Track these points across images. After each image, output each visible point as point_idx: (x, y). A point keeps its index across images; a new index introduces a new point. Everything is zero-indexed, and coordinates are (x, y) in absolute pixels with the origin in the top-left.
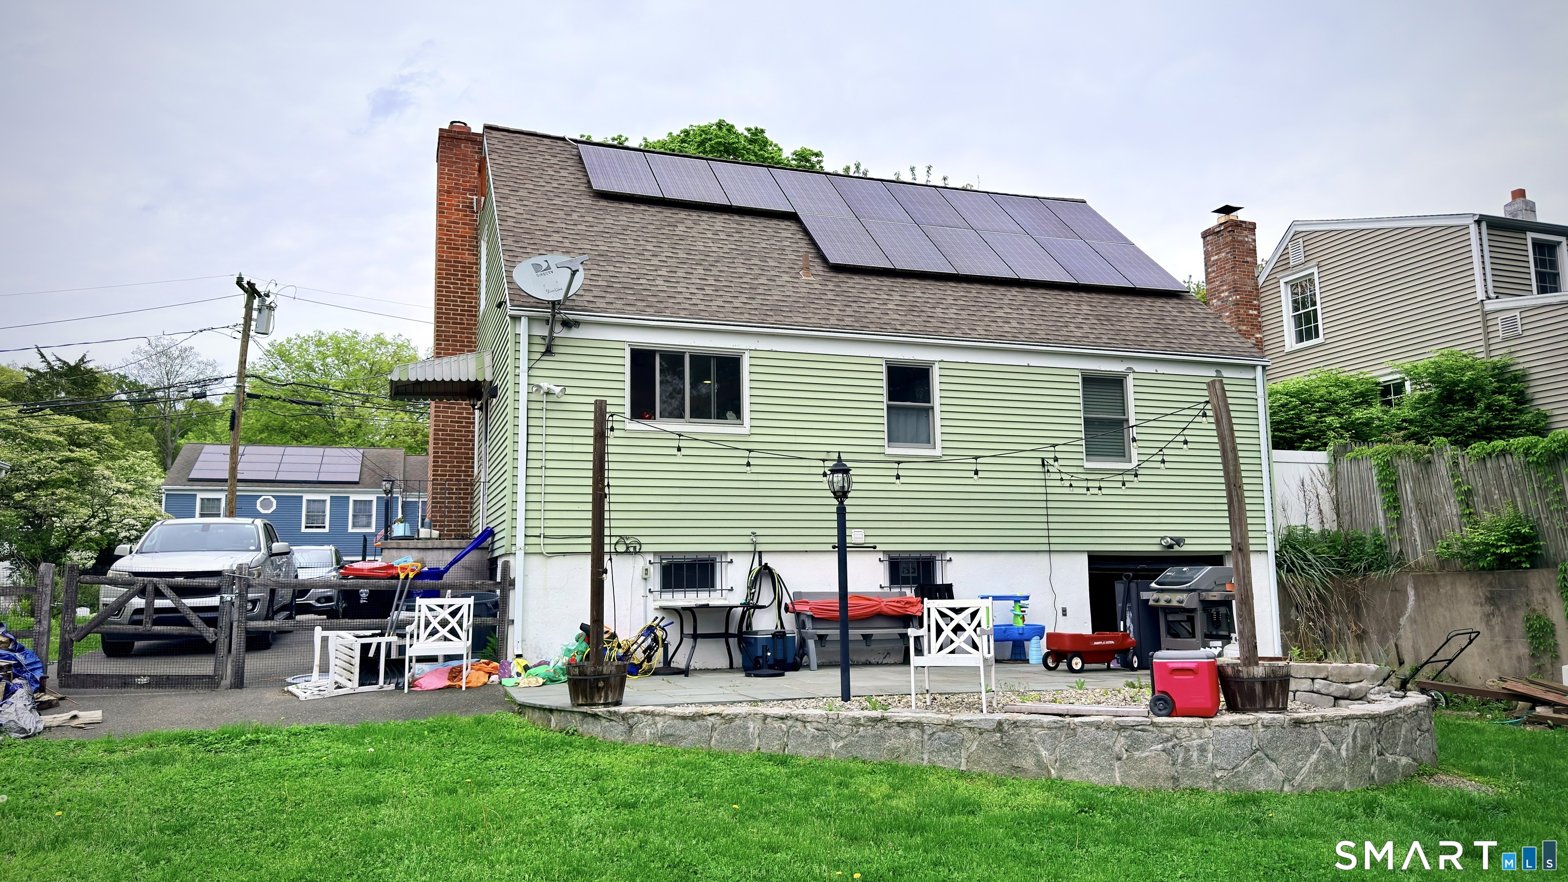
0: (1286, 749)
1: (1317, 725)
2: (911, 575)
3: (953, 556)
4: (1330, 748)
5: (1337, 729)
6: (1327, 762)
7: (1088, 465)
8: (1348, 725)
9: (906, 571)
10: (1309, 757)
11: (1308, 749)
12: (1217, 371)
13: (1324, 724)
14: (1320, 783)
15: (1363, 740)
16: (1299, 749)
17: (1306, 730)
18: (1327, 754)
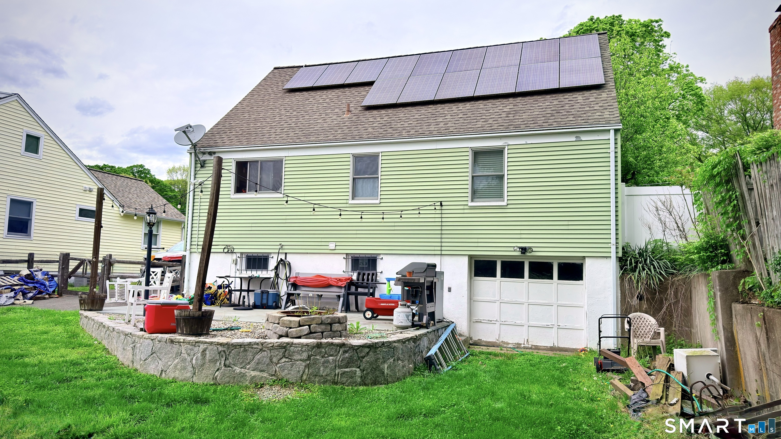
0: (166, 354)
1: (181, 344)
2: (364, 266)
3: (384, 257)
4: (187, 357)
5: (191, 347)
6: (183, 364)
7: (471, 204)
8: (199, 346)
9: (361, 264)
10: (175, 360)
11: (174, 356)
12: (576, 137)
13: (185, 344)
14: (177, 376)
15: (210, 356)
16: (171, 355)
17: (176, 346)
18: (184, 360)
